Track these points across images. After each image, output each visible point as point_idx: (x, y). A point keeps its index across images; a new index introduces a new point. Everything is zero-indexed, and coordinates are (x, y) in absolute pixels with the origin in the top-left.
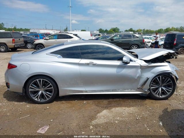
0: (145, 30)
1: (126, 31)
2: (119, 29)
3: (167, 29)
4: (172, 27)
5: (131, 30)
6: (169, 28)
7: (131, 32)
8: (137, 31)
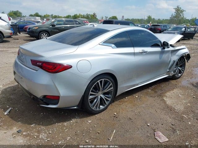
0: (53, 15)
1: (31, 15)
2: (21, 13)
3: (75, 16)
4: (80, 14)
5: (37, 15)
6: (77, 15)
7: (37, 18)
8: (45, 17)
